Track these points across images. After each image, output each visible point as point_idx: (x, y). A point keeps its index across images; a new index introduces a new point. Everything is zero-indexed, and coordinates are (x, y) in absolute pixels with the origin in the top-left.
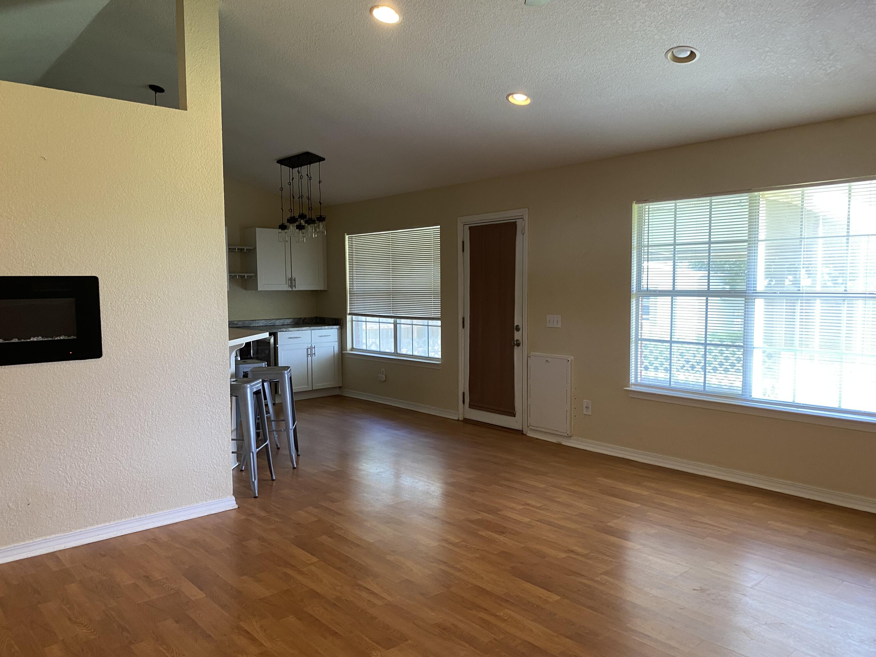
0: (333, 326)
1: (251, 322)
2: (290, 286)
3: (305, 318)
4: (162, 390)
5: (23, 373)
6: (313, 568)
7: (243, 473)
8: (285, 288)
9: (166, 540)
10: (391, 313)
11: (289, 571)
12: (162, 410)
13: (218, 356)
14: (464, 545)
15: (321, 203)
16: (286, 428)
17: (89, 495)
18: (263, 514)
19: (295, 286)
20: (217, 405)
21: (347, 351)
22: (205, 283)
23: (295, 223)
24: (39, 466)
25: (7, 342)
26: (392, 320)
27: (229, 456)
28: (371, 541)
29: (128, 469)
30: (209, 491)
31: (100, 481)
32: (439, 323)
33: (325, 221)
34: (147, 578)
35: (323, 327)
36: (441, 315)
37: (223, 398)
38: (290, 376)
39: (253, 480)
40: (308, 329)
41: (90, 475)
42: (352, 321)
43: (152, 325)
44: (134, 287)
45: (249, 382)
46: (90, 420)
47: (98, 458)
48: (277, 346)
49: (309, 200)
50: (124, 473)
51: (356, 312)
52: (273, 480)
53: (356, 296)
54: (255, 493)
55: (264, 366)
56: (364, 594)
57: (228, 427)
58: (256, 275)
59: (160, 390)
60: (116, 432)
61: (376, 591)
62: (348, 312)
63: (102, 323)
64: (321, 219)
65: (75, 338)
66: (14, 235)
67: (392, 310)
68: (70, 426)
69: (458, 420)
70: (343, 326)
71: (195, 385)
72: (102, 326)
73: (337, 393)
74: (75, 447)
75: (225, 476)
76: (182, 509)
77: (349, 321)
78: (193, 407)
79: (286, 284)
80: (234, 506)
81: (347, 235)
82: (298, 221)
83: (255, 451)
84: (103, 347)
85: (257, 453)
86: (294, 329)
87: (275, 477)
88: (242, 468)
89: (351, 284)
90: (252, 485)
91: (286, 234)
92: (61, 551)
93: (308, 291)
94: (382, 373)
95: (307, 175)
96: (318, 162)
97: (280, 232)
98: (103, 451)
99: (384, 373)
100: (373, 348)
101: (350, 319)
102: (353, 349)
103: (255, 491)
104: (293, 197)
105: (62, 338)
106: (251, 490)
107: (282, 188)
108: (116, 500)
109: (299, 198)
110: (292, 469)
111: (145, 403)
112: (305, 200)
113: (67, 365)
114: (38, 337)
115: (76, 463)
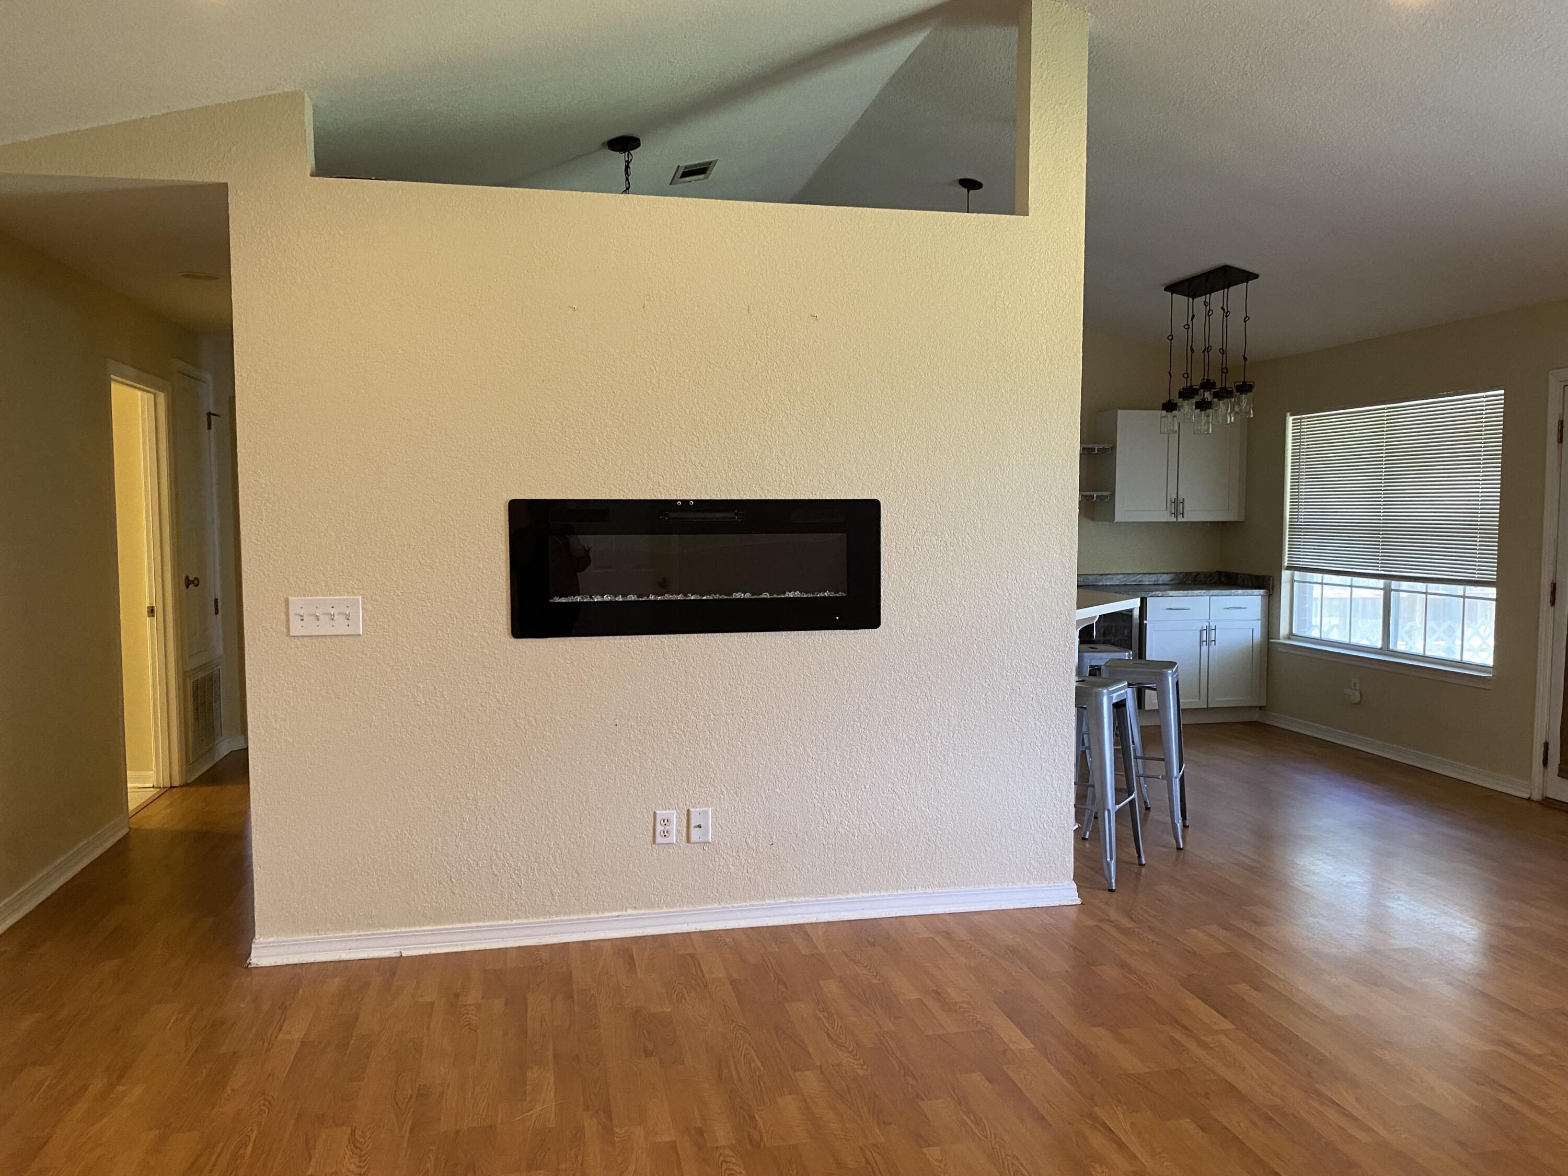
0: (1253, 591)
1: (1099, 577)
2: (1174, 513)
3: (1199, 574)
4: (965, 686)
5: (773, 645)
6: (1223, 1039)
7: (1087, 844)
8: (1165, 516)
9: (965, 938)
10: (1380, 569)
11: (1179, 1036)
12: (965, 720)
13: (1057, 636)
14: (1556, 1064)
15: (1245, 359)
16: (1167, 773)
17: (853, 843)
18: (1125, 922)
19: (1183, 514)
20: (1052, 721)
21: (1279, 639)
22: (1042, 510)
23: (1193, 398)
24: (789, 787)
25: (756, 597)
26: (1381, 583)
27: (1069, 811)
28: (1340, 1013)
29: (909, 810)
30: (1034, 866)
31: (869, 824)
32: (1492, 592)
33: (1251, 391)
34: (938, 994)
35: (1233, 591)
36: (1497, 575)
37: (1063, 709)
38: (1176, 680)
39: (1109, 860)
40: (1204, 593)
41: (856, 811)
42: (1293, 581)
43: (955, 580)
44: (931, 517)
45: (1106, 685)
46: (859, 724)
47: (867, 787)
48: (1145, 622)
49: (1223, 354)
50: (904, 816)
51: (1301, 564)
52: (1141, 865)
53: (1303, 534)
54: (1111, 883)
55: (1127, 658)
56: (1332, 1114)
57: (1069, 760)
58: (1113, 494)
59: (963, 686)
60: (894, 749)
61: (1355, 1113)
62: (1286, 563)
63: (882, 573)
64: (1244, 388)
65: (845, 595)
66: (771, 438)
67: (1382, 563)
68: (832, 731)
69: (1529, 799)
70: (1273, 590)
71: (1017, 684)
72: (882, 578)
73: (1256, 717)
74: (836, 764)
75: (1062, 844)
76: (989, 890)
77: (1286, 582)
78: (1014, 721)
79: (1166, 510)
80: (1075, 900)
81: (1291, 415)
82: (1198, 395)
83: (1113, 809)
84: (881, 610)
85: (1116, 812)
86: (1178, 592)
87: (1146, 859)
88: (1085, 834)
89: (1295, 510)
90: (1105, 867)
91: (1175, 419)
92: (811, 923)
93: (1207, 522)
94: (1353, 687)
95: (1223, 308)
96: (1242, 282)
97: (1163, 415)
98: (875, 776)
99: (1358, 687)
100: (1334, 636)
101: (1289, 578)
102: (1291, 635)
103: (1111, 879)
104: (1192, 350)
105: (826, 594)
106: (1103, 875)
107: (1172, 336)
108: (890, 858)
109: (1204, 352)
110: (1175, 849)
111: (939, 705)
112: (1215, 354)
113: (832, 637)
114: (795, 592)
115: (837, 790)
